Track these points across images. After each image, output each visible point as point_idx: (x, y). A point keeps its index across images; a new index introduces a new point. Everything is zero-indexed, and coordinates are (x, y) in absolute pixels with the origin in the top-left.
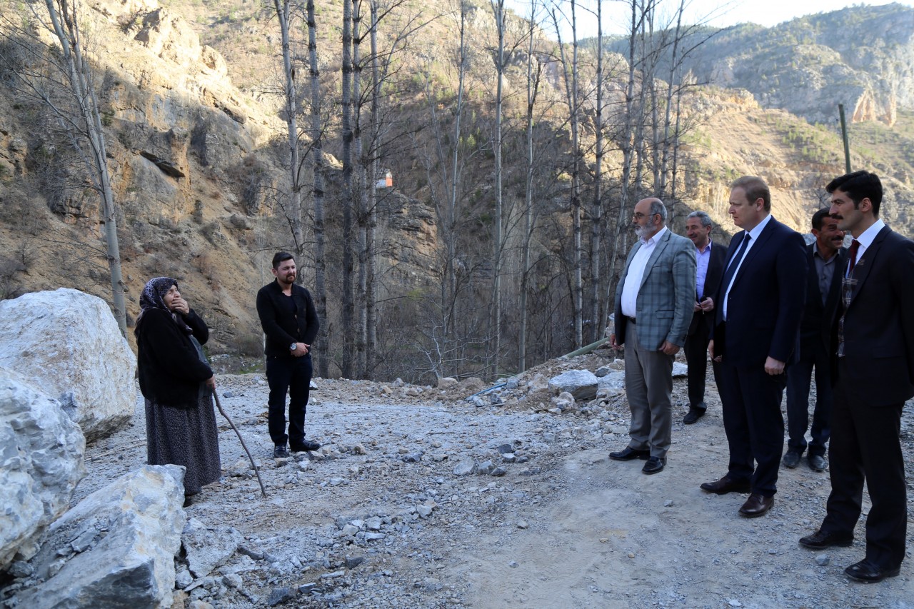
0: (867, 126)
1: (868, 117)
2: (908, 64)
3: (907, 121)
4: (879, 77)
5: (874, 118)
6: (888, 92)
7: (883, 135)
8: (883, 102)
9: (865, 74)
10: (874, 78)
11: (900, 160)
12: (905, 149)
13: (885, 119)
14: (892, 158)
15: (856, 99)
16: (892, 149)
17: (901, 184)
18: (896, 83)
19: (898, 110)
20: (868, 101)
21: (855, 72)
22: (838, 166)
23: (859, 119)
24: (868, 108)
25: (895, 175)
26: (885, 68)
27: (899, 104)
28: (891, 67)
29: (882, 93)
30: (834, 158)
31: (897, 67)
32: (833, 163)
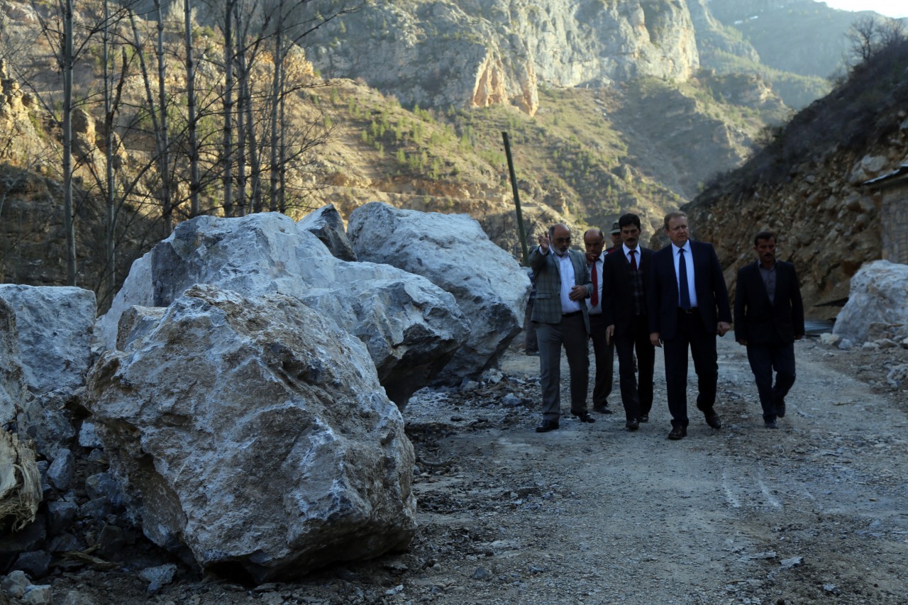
0: (496, 114)
1: (496, 97)
2: (548, 11)
3: (555, 106)
4: (508, 31)
5: (505, 101)
6: (523, 56)
7: (522, 131)
8: (517, 74)
9: (485, 24)
10: (500, 31)
11: (550, 174)
12: (556, 155)
13: (521, 101)
14: (539, 169)
15: (476, 66)
16: (538, 154)
17: (557, 216)
18: (532, 41)
19: (541, 89)
20: (494, 71)
21: (470, 19)
22: (457, 185)
23: (483, 101)
24: (494, 83)
25: (547, 200)
26: (514, 14)
27: (540, 77)
28: (523, 14)
29: (514, 59)
30: (450, 170)
31: (532, 15)
32: (449, 179)
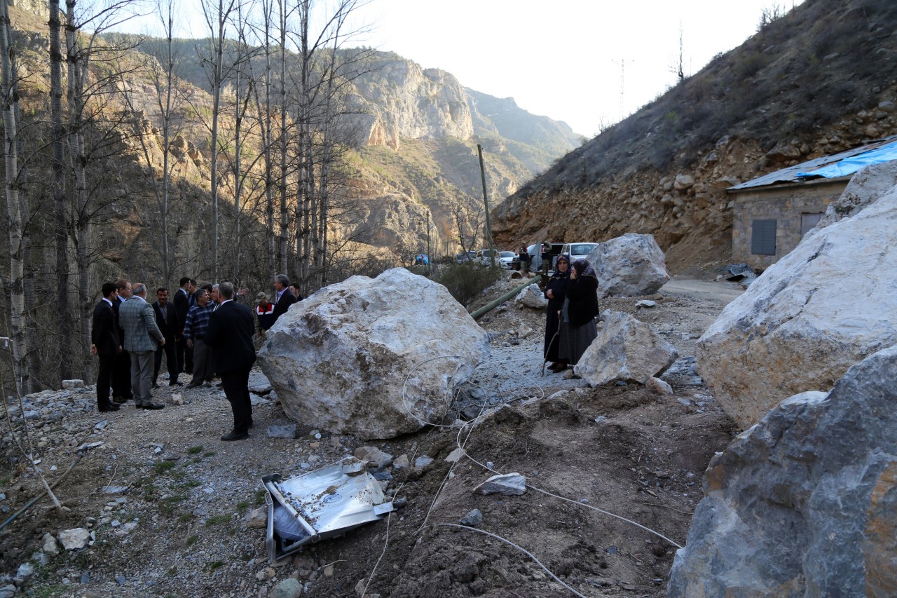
0: (379, 149)
1: (380, 141)
2: (405, 102)
3: (407, 147)
4: (386, 110)
5: (384, 143)
6: (393, 122)
7: (392, 158)
8: (390, 131)
9: (375, 106)
10: (382, 110)
11: (405, 179)
12: (407, 170)
13: (391, 144)
14: (399, 176)
15: (371, 126)
16: (399, 169)
17: (410, 199)
18: (398, 116)
19: (400, 138)
20: (379, 128)
21: (368, 103)
22: (362, 182)
23: (373, 142)
24: (379, 134)
25: (404, 191)
26: (389, 103)
27: (400, 133)
28: (393, 102)
29: (389, 123)
30: (359, 175)
31: (398, 103)
32: (359, 179)
